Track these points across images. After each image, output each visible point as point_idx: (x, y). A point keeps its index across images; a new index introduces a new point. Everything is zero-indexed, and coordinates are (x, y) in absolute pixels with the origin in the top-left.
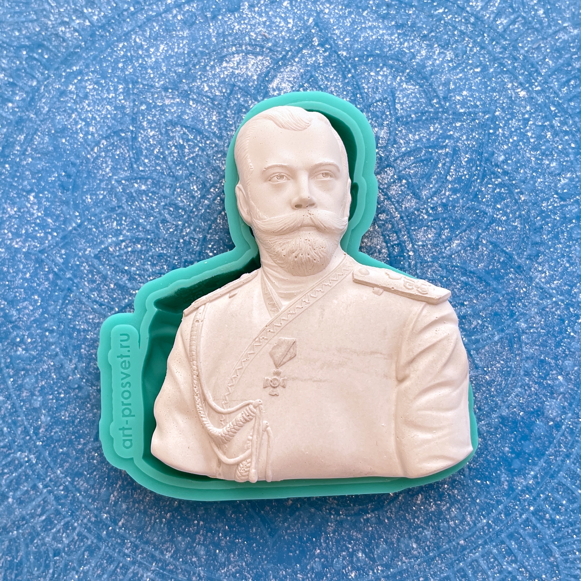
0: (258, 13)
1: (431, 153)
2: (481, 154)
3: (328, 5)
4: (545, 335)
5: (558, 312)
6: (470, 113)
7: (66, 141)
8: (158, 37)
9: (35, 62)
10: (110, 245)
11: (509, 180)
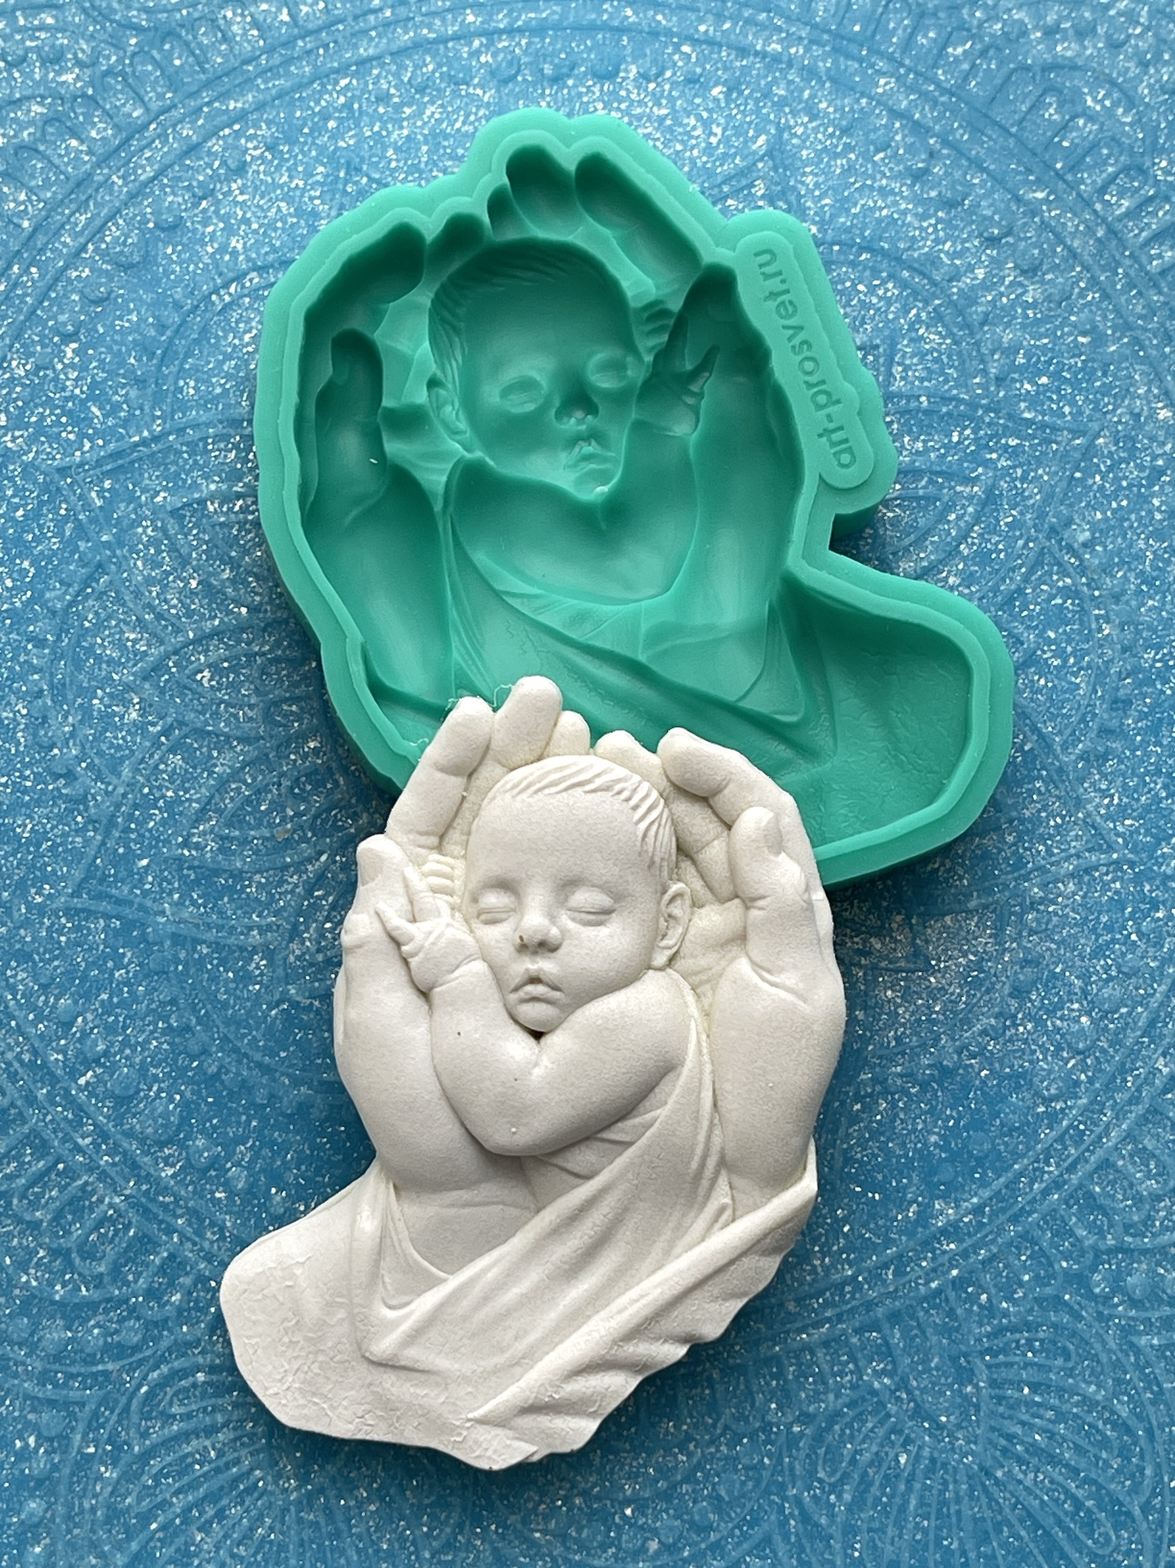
0: (653, 94)
1: (941, 487)
2: (1042, 515)
3: (806, 119)
4: (1076, 925)
5: (1118, 885)
6: (1043, 426)
7: (174, 252)
8: (427, 87)
9: (150, 68)
10: (212, 497)
11: (1088, 585)
